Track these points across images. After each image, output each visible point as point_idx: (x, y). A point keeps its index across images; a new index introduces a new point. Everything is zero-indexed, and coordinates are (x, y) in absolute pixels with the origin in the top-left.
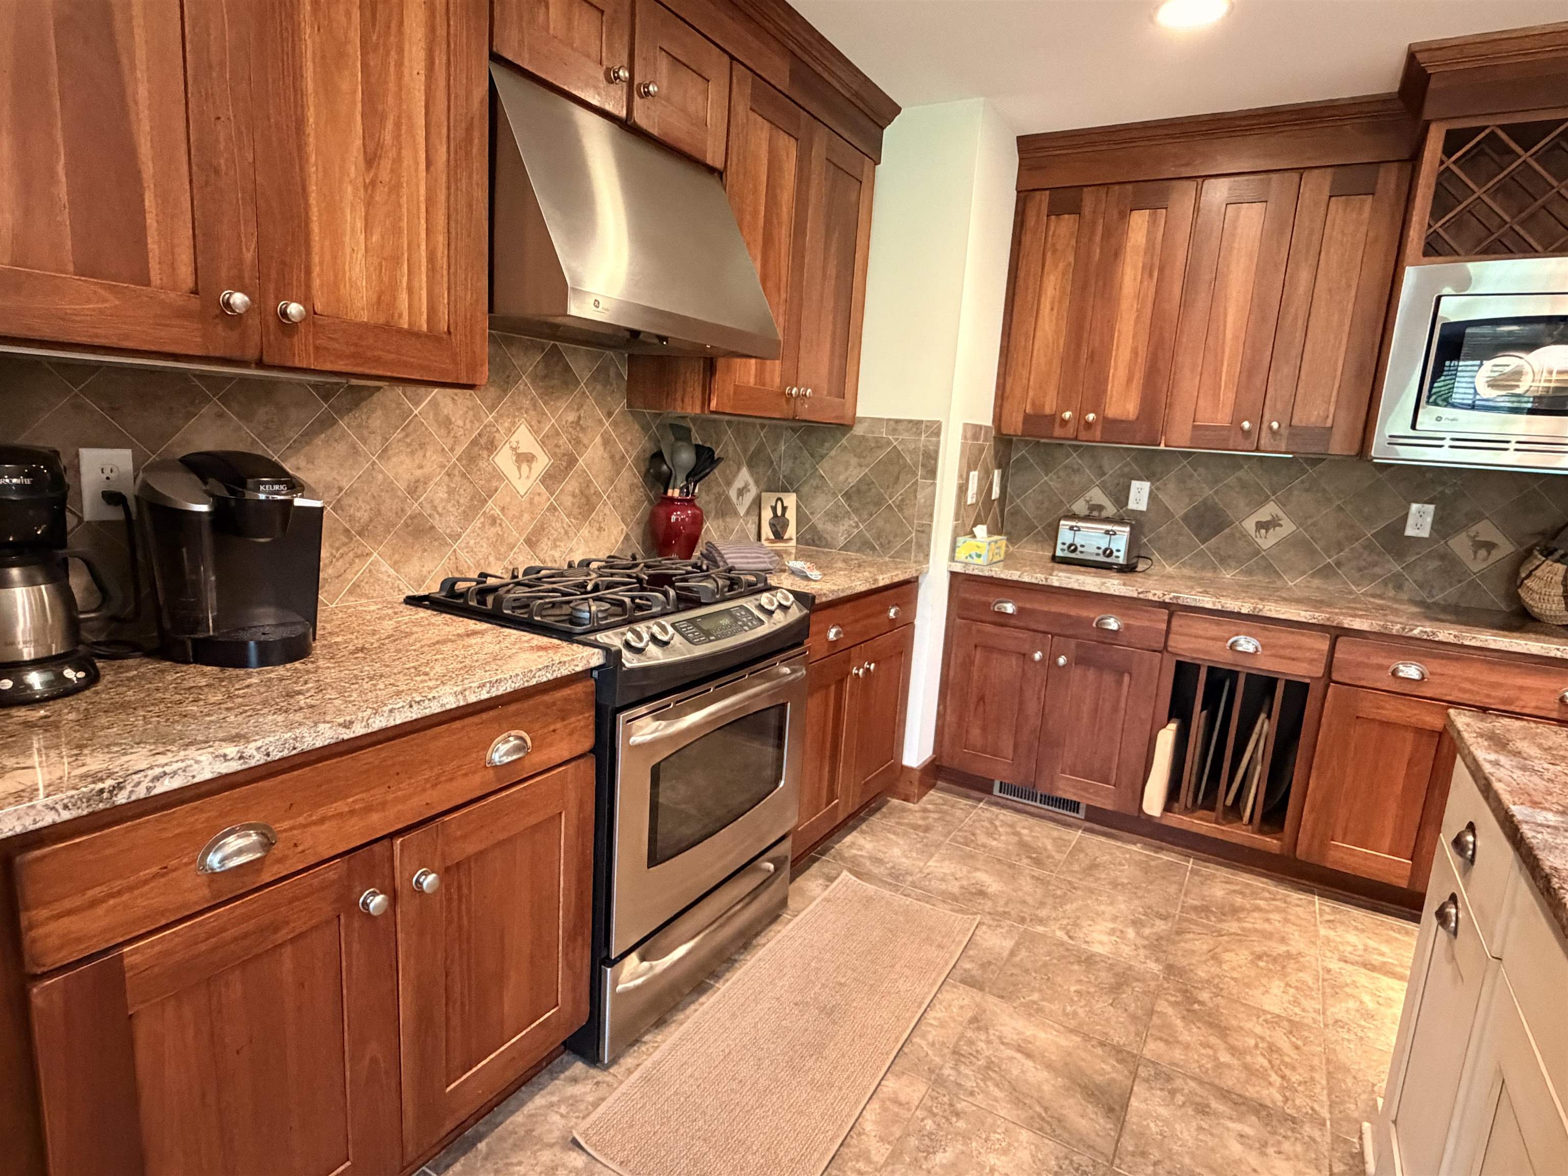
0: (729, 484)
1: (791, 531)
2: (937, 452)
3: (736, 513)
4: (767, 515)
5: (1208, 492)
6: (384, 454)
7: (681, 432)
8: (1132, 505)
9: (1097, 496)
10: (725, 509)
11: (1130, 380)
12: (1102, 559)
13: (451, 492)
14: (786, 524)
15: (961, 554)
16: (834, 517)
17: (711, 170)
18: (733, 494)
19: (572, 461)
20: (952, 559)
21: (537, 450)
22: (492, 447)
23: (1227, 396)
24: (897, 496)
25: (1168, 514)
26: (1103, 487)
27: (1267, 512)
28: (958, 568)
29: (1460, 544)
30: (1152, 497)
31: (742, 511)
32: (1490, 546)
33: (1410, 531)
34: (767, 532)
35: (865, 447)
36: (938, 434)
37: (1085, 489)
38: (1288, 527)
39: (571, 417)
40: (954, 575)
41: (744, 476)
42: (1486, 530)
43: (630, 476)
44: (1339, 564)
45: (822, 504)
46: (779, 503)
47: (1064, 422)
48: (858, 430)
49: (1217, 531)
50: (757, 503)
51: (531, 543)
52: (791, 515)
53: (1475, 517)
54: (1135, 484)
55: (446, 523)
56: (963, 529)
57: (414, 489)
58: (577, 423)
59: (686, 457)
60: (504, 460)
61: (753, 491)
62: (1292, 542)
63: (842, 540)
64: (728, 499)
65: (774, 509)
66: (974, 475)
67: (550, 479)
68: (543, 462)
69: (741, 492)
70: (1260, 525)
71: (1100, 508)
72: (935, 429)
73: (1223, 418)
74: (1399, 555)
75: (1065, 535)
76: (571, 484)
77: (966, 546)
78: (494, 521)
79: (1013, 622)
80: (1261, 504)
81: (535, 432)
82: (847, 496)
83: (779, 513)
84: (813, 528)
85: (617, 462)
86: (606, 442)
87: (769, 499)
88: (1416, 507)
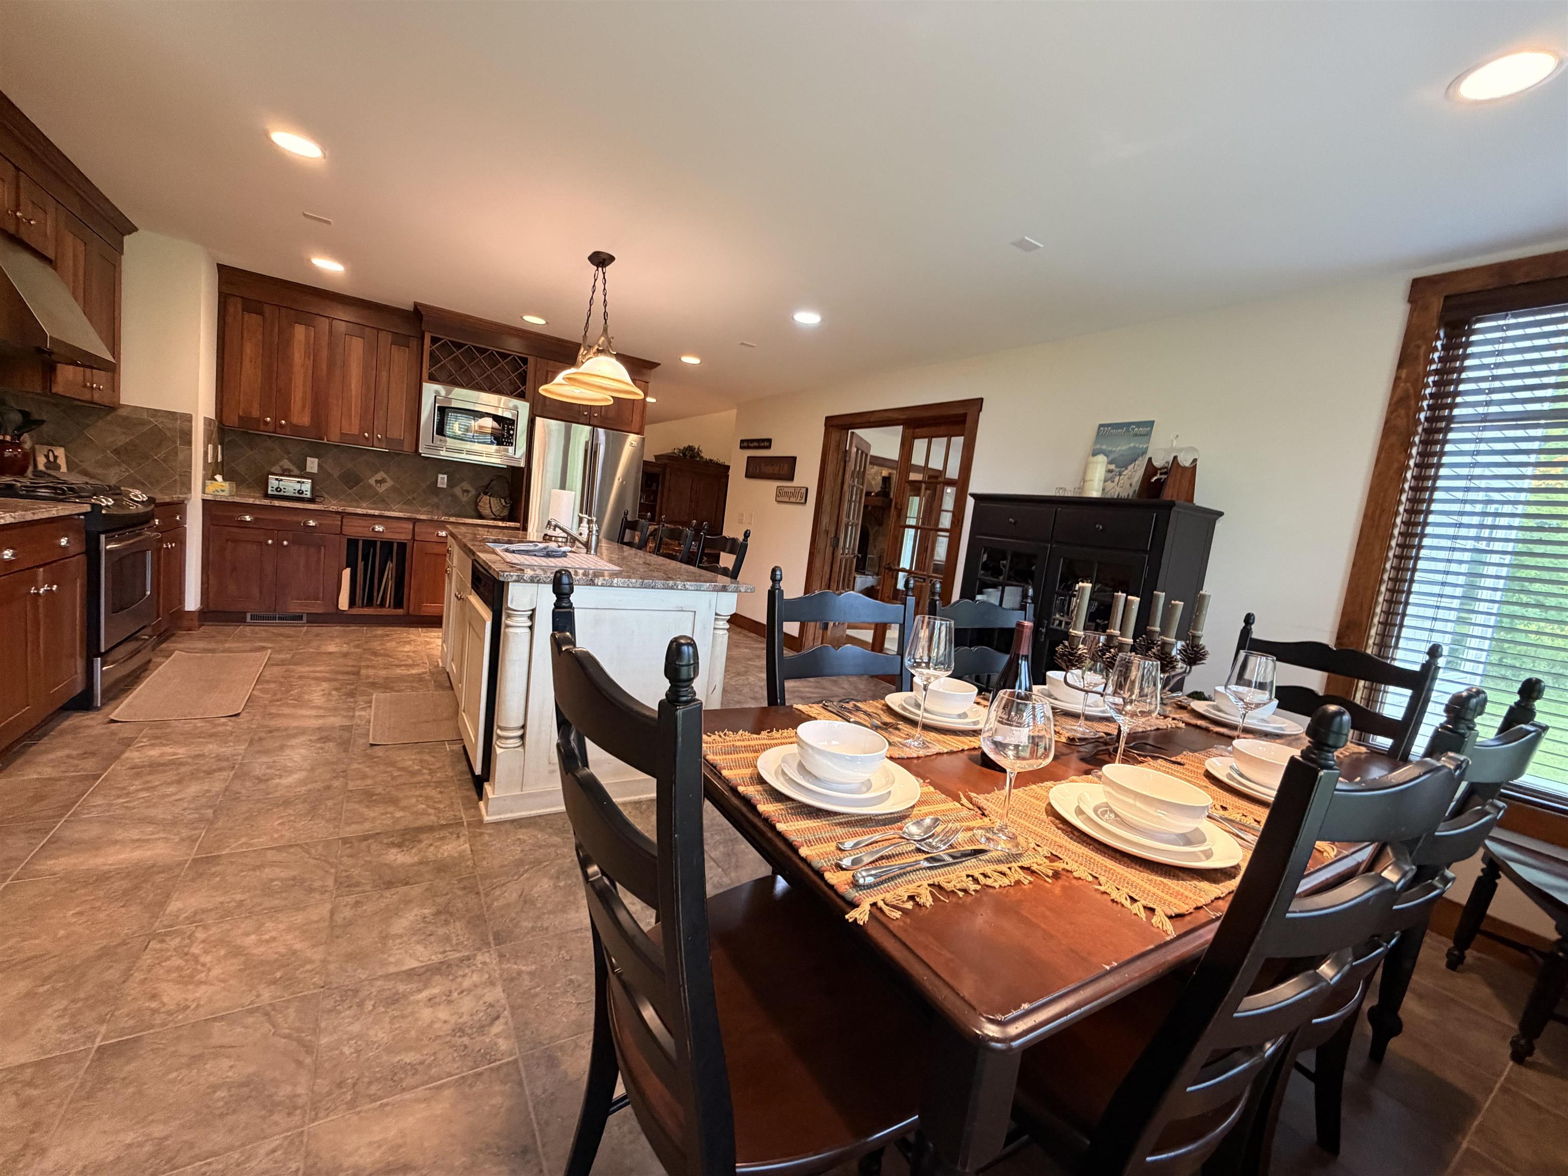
2: (191, 431)
5: (350, 465)
8: (309, 470)
9: (287, 464)
11: (304, 407)
12: (297, 495)
15: (207, 491)
20: (204, 492)
23: (356, 421)
24: (161, 455)
25: (330, 475)
26: (290, 460)
27: (380, 475)
28: (209, 497)
29: (457, 491)
30: (320, 465)
32: (467, 491)
33: (439, 485)
35: (129, 422)
36: (191, 421)
37: (279, 459)
38: (390, 483)
40: (205, 501)
42: (466, 485)
44: (414, 499)
45: (91, 456)
46: (51, 454)
47: (266, 423)
48: (121, 413)
49: (357, 484)
53: (462, 480)
54: (310, 459)
56: (209, 476)
62: (393, 489)
65: (47, 457)
66: (210, 446)
70: (377, 481)
71: (291, 470)
72: (188, 418)
73: (355, 430)
74: (437, 495)
75: (273, 482)
77: (211, 487)
79: (251, 526)
80: (377, 472)
82: (116, 452)
83: (52, 459)
88: (440, 476)
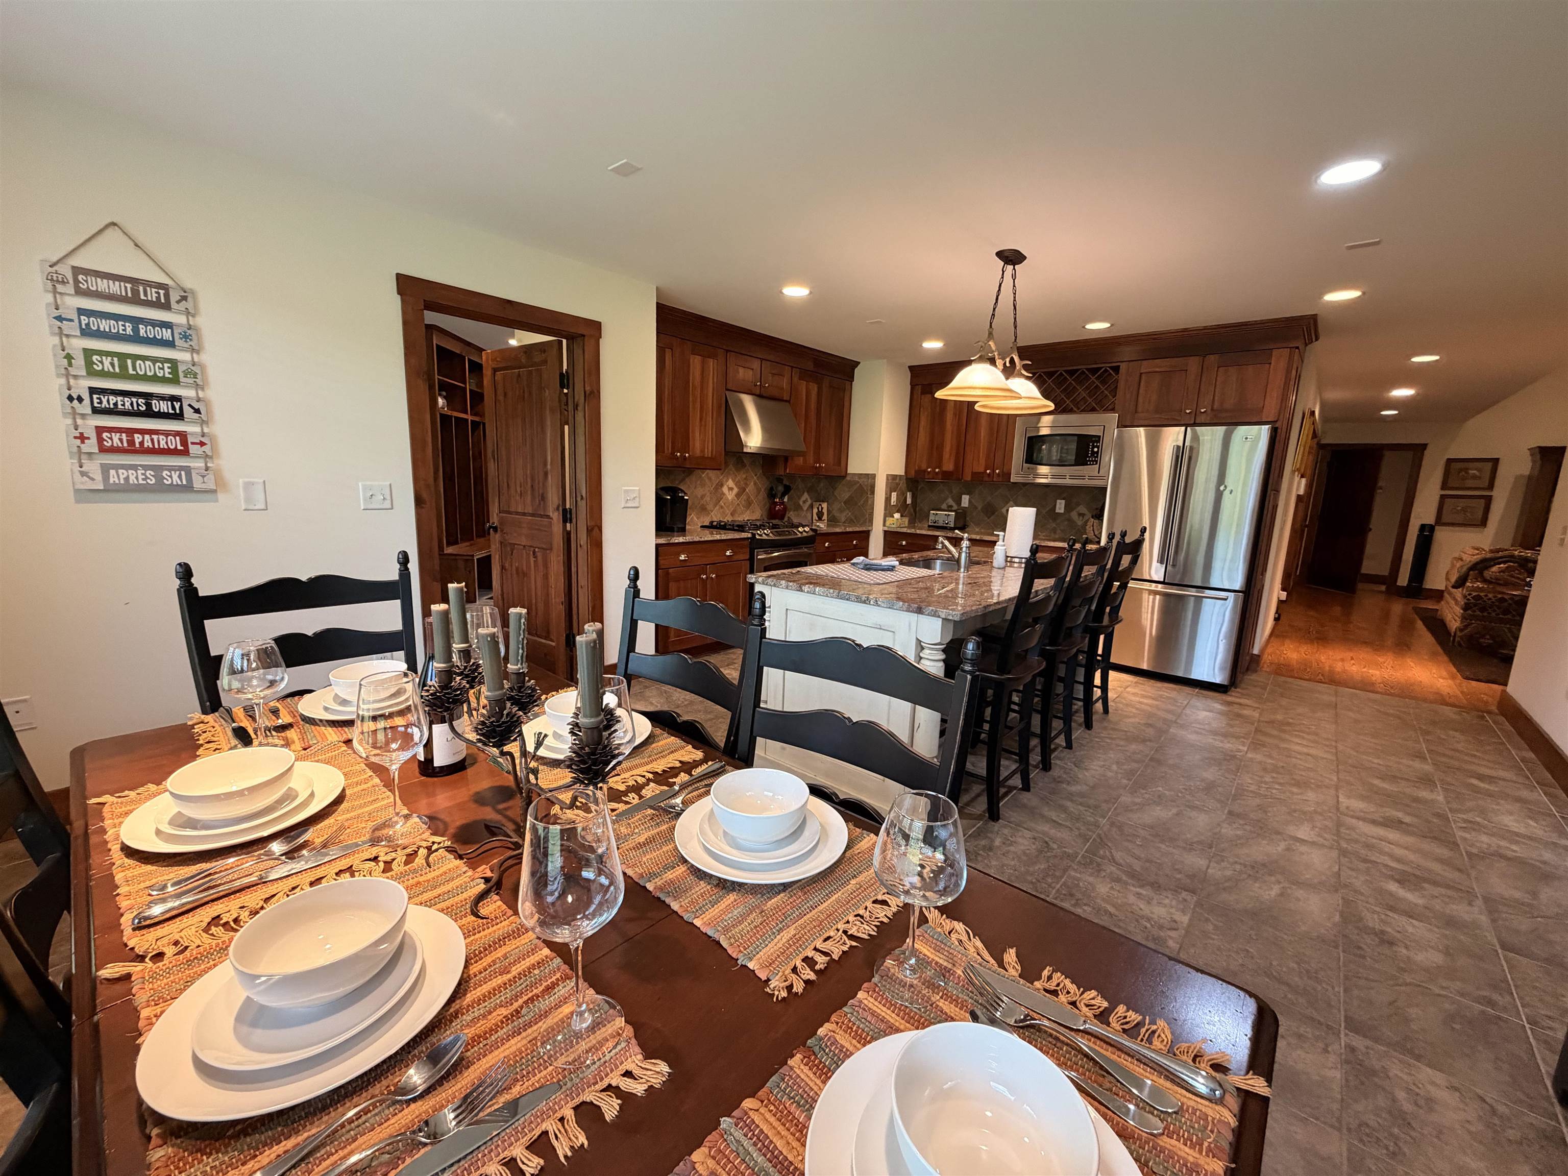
0: (799, 499)
1: (825, 517)
2: (875, 485)
3: (802, 509)
4: (815, 511)
5: (989, 498)
6: (695, 488)
7: (779, 480)
8: (963, 505)
9: (950, 501)
10: (798, 508)
11: (950, 456)
12: (945, 525)
13: (711, 498)
14: (823, 514)
15: (888, 524)
16: (841, 511)
17: (786, 401)
18: (801, 503)
19: (744, 490)
20: (884, 525)
21: (734, 486)
22: (722, 485)
23: (983, 462)
24: (862, 502)
25: (976, 508)
26: (952, 498)
28: (886, 529)
29: (1074, 515)
30: (970, 501)
31: (805, 508)
32: (1083, 514)
33: (1057, 511)
34: (815, 517)
35: (851, 484)
37: (946, 499)
39: (744, 476)
40: (885, 532)
41: (806, 496)
42: (1082, 509)
43: (763, 494)
45: (836, 506)
46: (820, 506)
47: (929, 473)
48: (848, 478)
49: (993, 513)
50: (811, 507)
51: (732, 514)
52: (825, 511)
53: (1078, 504)
54: (963, 496)
55: (709, 507)
56: (888, 513)
57: (703, 497)
58: (745, 479)
59: (781, 488)
60: (725, 489)
61: (809, 502)
63: (843, 519)
64: (799, 505)
65: (818, 508)
66: (894, 495)
67: (738, 495)
68: (736, 490)
69: (804, 502)
71: (951, 506)
72: (875, 477)
73: (981, 470)
74: (1054, 520)
75: (932, 518)
76: (744, 497)
77: (890, 521)
78: (722, 507)
80: (1007, 502)
81: (733, 481)
82: (845, 503)
83: (820, 509)
84: (834, 516)
85: (759, 490)
86: (755, 484)
87: (816, 505)
88: (1058, 501)
